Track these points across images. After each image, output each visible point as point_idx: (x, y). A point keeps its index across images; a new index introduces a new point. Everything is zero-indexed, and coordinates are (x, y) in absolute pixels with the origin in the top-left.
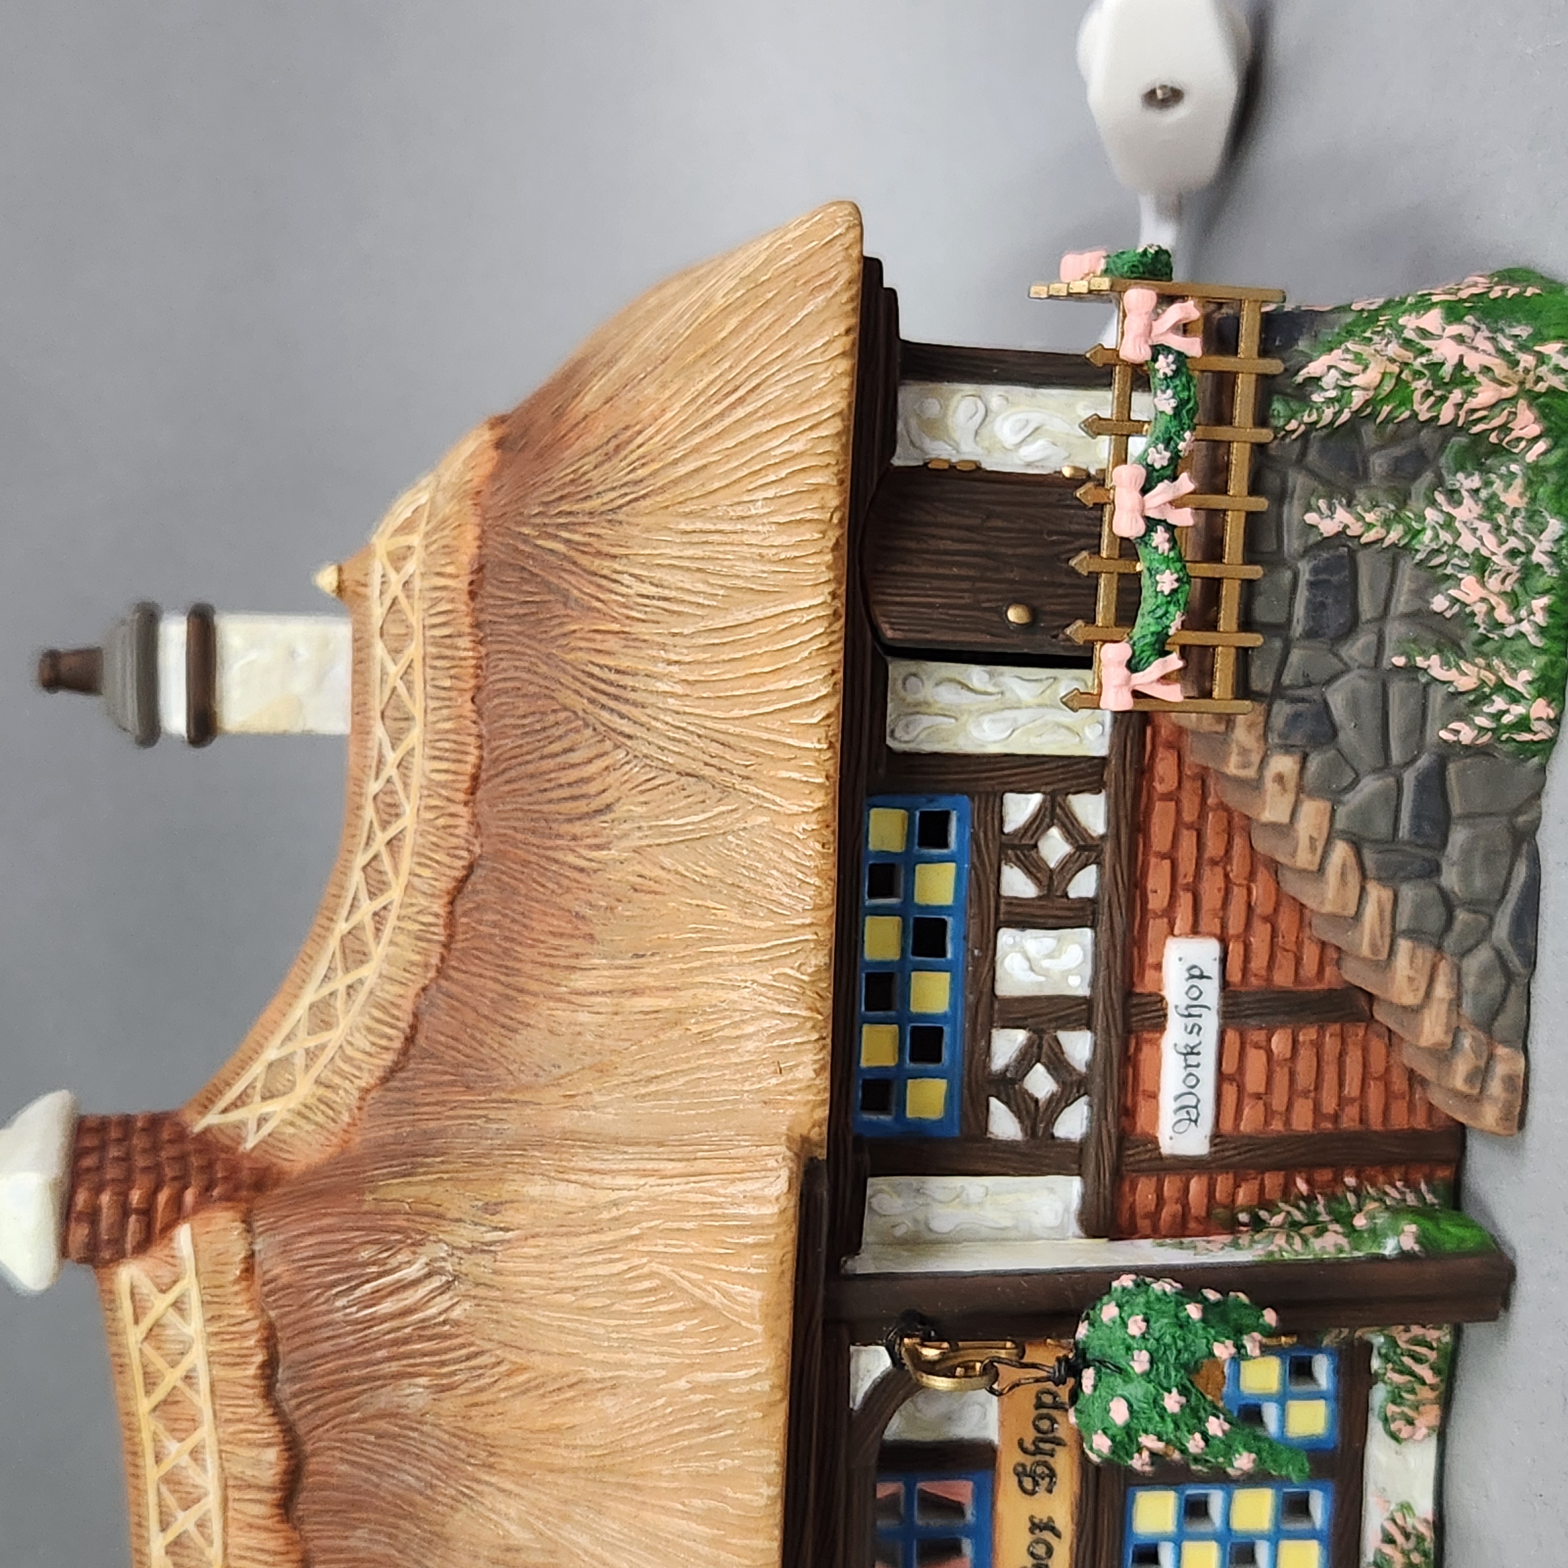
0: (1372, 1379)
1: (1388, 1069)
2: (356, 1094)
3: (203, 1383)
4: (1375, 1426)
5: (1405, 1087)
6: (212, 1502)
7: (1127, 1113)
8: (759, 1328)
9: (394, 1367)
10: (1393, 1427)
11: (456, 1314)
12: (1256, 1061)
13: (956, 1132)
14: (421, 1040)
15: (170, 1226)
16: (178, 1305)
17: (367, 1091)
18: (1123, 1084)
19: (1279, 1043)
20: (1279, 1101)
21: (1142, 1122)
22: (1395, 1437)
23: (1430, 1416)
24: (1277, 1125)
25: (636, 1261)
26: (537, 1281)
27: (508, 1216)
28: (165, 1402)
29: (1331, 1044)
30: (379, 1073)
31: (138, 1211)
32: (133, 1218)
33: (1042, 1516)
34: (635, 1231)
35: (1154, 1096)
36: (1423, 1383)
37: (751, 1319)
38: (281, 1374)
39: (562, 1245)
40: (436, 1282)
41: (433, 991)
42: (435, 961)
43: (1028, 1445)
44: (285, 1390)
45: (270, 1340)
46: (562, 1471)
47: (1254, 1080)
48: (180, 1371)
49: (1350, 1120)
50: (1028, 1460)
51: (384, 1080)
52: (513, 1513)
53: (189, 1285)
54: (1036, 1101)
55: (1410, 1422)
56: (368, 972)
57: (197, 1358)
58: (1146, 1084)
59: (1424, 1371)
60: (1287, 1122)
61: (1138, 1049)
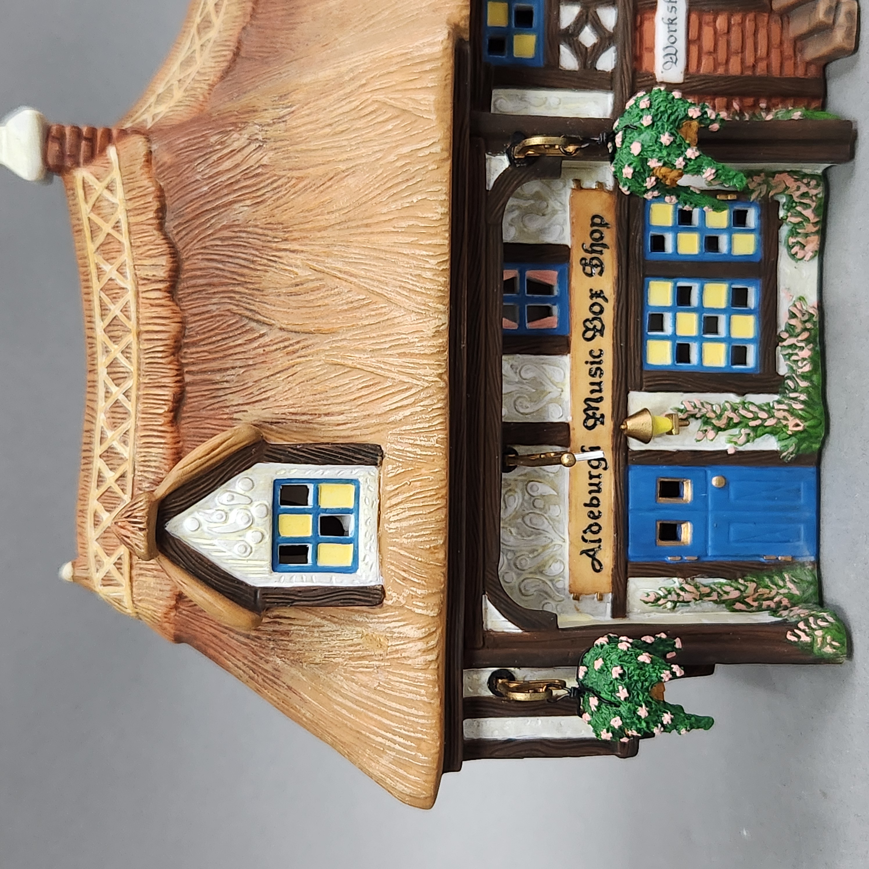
0: (780, 223)
1: (781, 43)
2: (207, 87)
3: (124, 227)
4: (783, 251)
5: (791, 53)
6: (130, 296)
7: (637, 59)
8: (433, 117)
9: (231, 198)
10: (793, 251)
11: (265, 161)
12: (708, 33)
13: (542, 64)
14: (243, 54)
15: (103, 149)
16: (109, 188)
17: (212, 86)
18: (634, 42)
19: (721, 22)
20: (722, 55)
21: (645, 65)
22: (793, 256)
23: (813, 243)
24: (721, 71)
25: (364, 97)
26: (309, 127)
27: (294, 97)
28: (102, 245)
29: (749, 25)
30: (219, 74)
31: (86, 139)
32: (83, 143)
33: (597, 289)
34: (364, 82)
35: (651, 50)
36: (807, 220)
37: (429, 111)
38: (169, 216)
39: (323, 103)
40: (253, 146)
41: (249, 28)
42: (249, 9)
43: (587, 246)
44: (169, 225)
45: (161, 195)
46: (325, 228)
47: (707, 42)
48: (112, 223)
49: (761, 69)
50: (589, 256)
51: (222, 78)
52: (299, 263)
53: (116, 175)
54: (586, 48)
55: (803, 246)
56: (213, 34)
57: (121, 215)
58: (647, 43)
59: (808, 213)
60: (727, 70)
61: (642, 23)
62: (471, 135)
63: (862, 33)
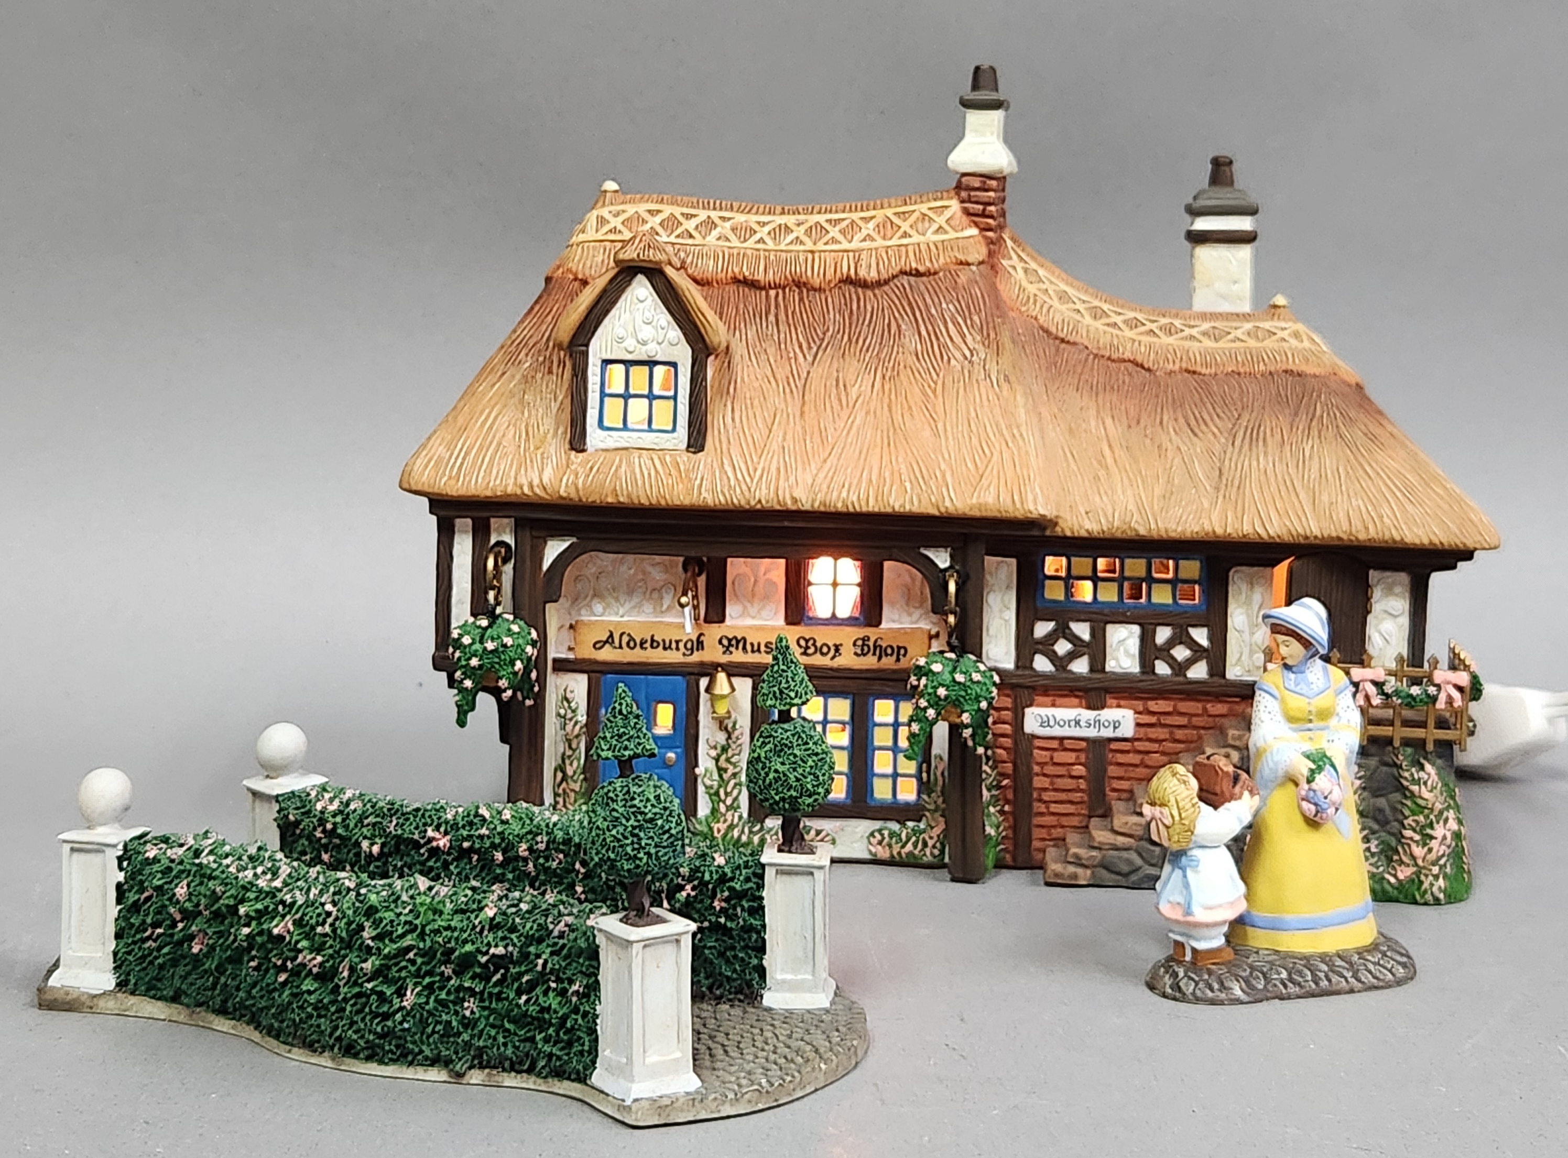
0: (902, 823)
1: (1063, 827)
2: (1034, 314)
3: (905, 241)
4: (878, 824)
5: (1054, 836)
6: (845, 245)
7: (1045, 691)
8: (974, 501)
9: (924, 333)
10: (876, 834)
11: (953, 362)
12: (1070, 757)
13: (1039, 604)
14: (1063, 346)
15: (976, 224)
16: (940, 229)
17: (1036, 319)
18: (1060, 688)
19: (1079, 770)
20: (1050, 770)
21: (1039, 699)
22: (872, 834)
23: (882, 853)
24: (1036, 769)
25: (997, 445)
26: (978, 400)
27: (1005, 386)
28: (892, 223)
29: (1077, 796)
30: (1045, 325)
31: (984, 210)
32: (981, 207)
33: (842, 650)
34: (1010, 444)
35: (1053, 705)
36: (903, 847)
37: (979, 496)
38: (912, 279)
39: (997, 410)
40: (968, 354)
41: (1087, 352)
42: (1102, 352)
43: (879, 642)
44: (905, 280)
45: (928, 273)
46: (890, 410)
47: (1060, 757)
48: (909, 231)
49: (1039, 807)
50: (871, 644)
51: (1042, 328)
52: (863, 388)
53: (952, 235)
54: (1053, 645)
55: (880, 843)
56: (1088, 320)
57: (916, 238)
58: (1059, 701)
59: (909, 847)
60: (1037, 775)
61: (1077, 697)
62: (965, 534)
63: (1058, 889)
